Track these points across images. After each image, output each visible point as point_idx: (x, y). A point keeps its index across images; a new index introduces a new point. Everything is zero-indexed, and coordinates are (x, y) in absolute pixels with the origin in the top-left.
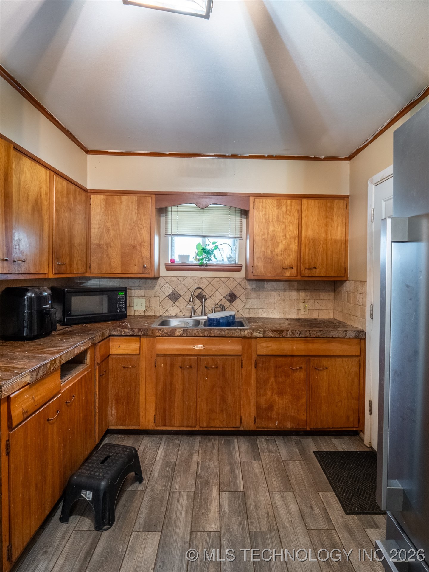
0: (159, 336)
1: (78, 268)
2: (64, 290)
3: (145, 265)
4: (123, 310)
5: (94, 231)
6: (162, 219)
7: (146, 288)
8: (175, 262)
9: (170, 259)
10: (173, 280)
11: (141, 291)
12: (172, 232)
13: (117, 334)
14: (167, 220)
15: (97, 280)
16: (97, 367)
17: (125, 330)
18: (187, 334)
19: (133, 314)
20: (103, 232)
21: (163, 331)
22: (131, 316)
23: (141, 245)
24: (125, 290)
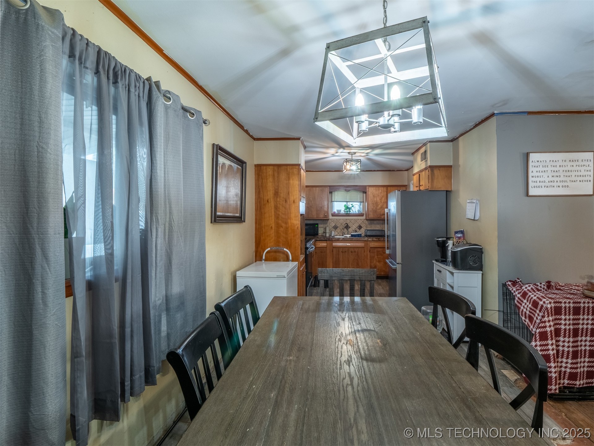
0: (331, 241)
3: (325, 214)
4: (317, 232)
6: (331, 196)
8: (335, 213)
9: (333, 211)
10: (335, 220)
11: (323, 225)
12: (334, 200)
13: (317, 240)
17: (322, 238)
21: (335, 239)
23: (324, 206)
24: (318, 224)
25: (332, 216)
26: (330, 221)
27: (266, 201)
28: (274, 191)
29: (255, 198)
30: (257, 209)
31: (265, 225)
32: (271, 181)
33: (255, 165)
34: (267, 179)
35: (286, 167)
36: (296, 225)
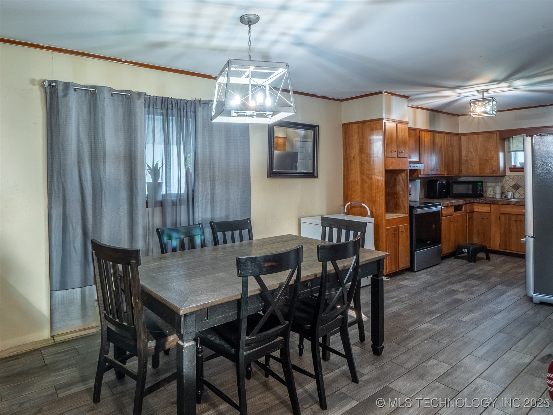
0: (501, 204)
1: (456, 171)
2: (450, 181)
3: (494, 169)
4: (481, 192)
5: (464, 153)
6: (506, 143)
7: (496, 182)
8: (516, 167)
9: (512, 165)
10: (515, 177)
11: (493, 183)
12: (513, 150)
13: (477, 202)
14: (510, 143)
15: (465, 177)
16: (467, 214)
17: (482, 200)
18: (518, 204)
19: (488, 196)
20: (468, 154)
21: (503, 202)
22: (486, 197)
23: (491, 158)
24: (482, 182)
25: (511, 171)
26: (506, 178)
27: (353, 158)
28: (359, 148)
29: (343, 156)
30: (345, 165)
31: (351, 181)
32: (357, 138)
33: (342, 124)
34: (353, 136)
35: (369, 123)
36: (381, 180)
